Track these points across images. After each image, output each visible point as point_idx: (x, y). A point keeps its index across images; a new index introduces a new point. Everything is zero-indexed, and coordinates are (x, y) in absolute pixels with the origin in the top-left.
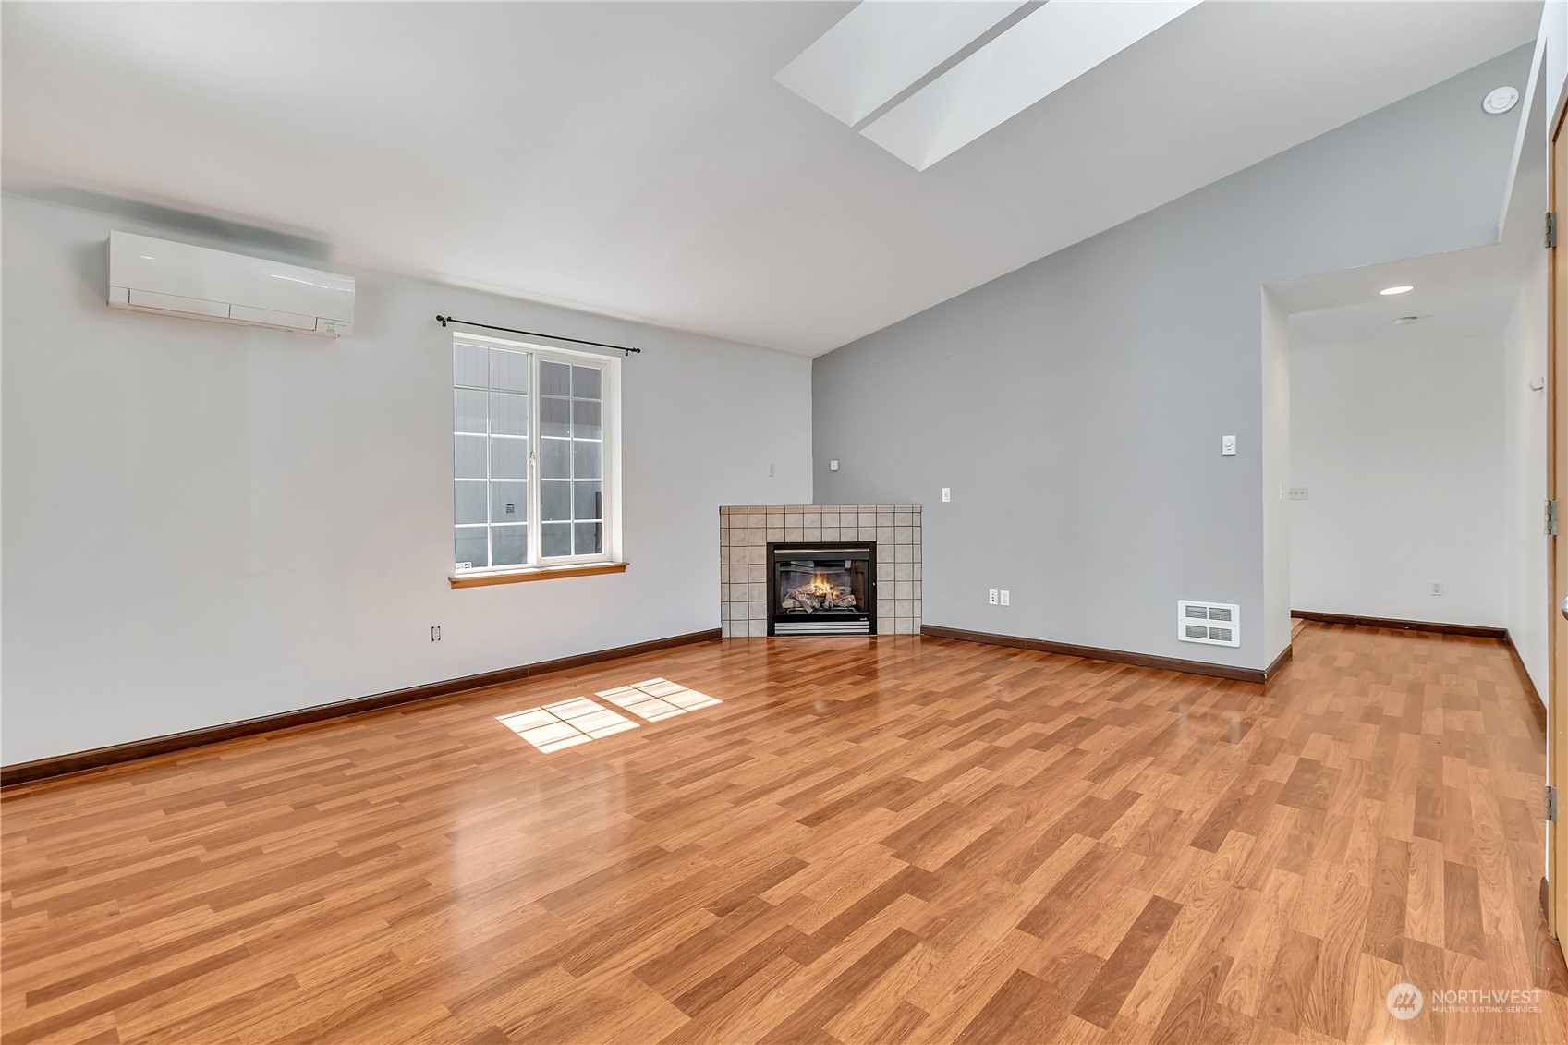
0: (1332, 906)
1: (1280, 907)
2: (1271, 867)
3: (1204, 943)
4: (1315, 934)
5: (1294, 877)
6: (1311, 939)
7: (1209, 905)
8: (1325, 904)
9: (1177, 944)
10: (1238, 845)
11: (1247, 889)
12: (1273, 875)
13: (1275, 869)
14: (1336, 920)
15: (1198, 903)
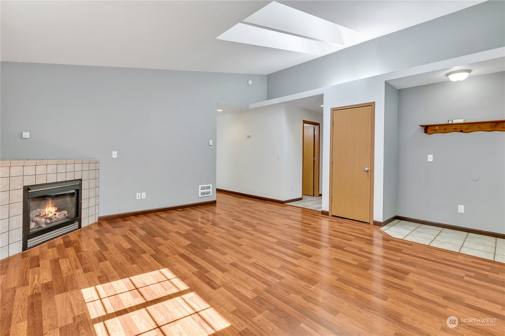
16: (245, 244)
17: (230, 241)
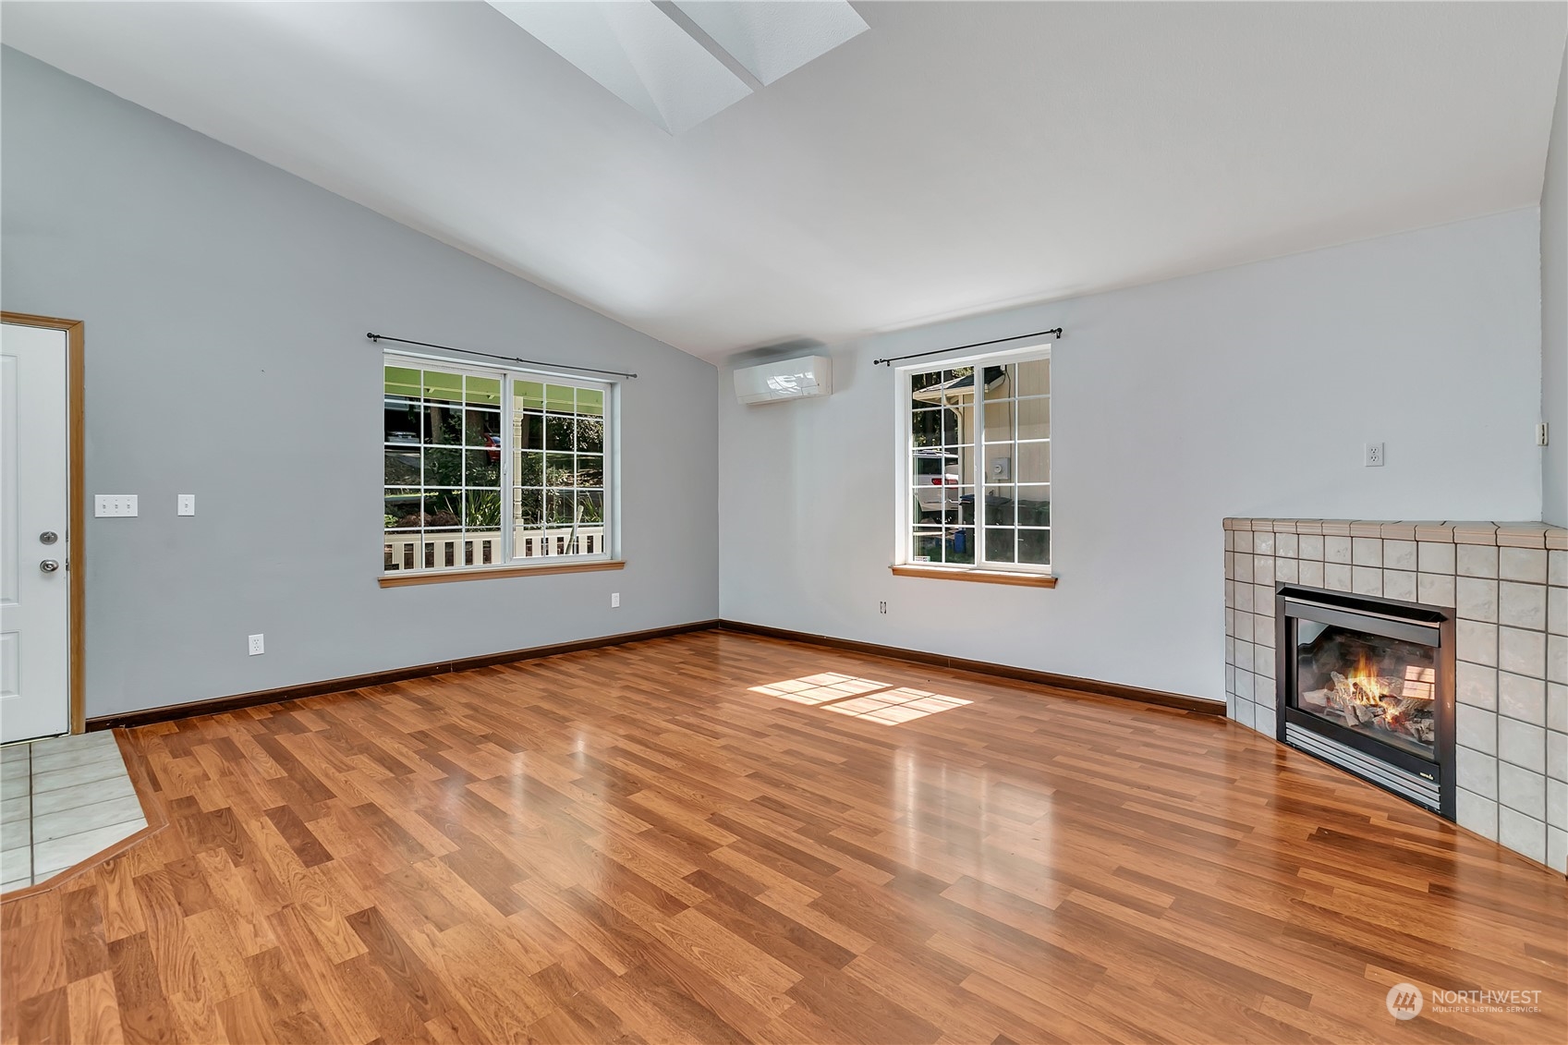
0: (195, 950)
1: (239, 917)
2: (283, 944)
3: (264, 862)
4: (193, 917)
5: (252, 950)
6: (194, 912)
7: (291, 881)
8: (203, 946)
9: (279, 851)
10: (339, 940)
11: (279, 909)
12: (271, 936)
13: (277, 944)
14: (182, 941)
15: (301, 876)
16: (739, 779)
17: (790, 787)
